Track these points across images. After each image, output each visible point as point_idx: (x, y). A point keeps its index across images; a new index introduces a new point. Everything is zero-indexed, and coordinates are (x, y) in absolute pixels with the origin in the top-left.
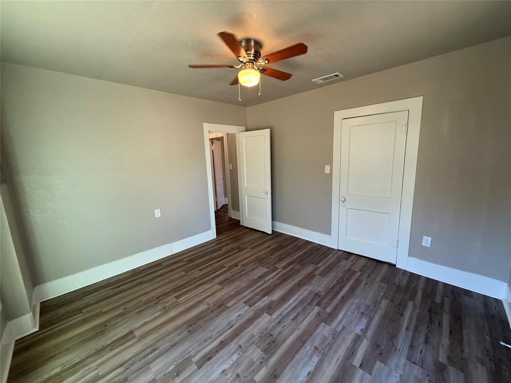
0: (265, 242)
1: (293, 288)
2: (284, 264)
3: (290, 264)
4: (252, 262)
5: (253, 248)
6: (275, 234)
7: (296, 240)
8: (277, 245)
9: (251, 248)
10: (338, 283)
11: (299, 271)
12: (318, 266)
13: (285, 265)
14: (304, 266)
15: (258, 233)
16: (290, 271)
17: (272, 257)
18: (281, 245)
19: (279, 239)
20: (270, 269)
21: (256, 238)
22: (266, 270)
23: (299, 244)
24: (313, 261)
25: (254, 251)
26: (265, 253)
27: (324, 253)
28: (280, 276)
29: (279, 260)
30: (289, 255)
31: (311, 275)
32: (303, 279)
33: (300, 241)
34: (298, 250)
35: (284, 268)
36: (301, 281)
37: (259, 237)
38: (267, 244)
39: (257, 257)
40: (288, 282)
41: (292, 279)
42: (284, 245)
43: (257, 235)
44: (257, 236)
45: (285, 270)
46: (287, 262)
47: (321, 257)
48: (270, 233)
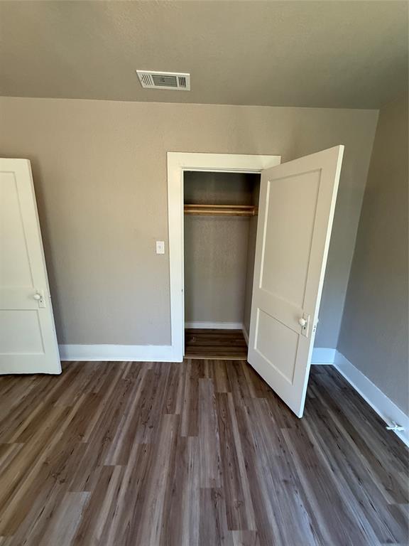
0: (53, 401)
1: (169, 513)
2: (118, 444)
3: (131, 438)
4: (38, 493)
5: (25, 437)
6: (72, 370)
7: (114, 368)
8: (83, 397)
9: (18, 441)
10: (223, 434)
11: (154, 446)
12: (177, 412)
13: (123, 447)
14: (156, 427)
15: (26, 382)
16: (139, 460)
17: (85, 439)
18: (92, 394)
19: (82, 380)
20: (93, 486)
21: (25, 399)
22: (85, 496)
23: (124, 377)
24: (165, 405)
25: (31, 447)
26: (64, 435)
27: (170, 379)
28: (126, 495)
29: (104, 439)
30: (117, 412)
31: (179, 443)
32: (172, 466)
33: (123, 367)
34: (128, 391)
35: (124, 460)
36: (171, 475)
37: (30, 394)
38: (60, 406)
39: (45, 463)
40: (150, 500)
41: (153, 485)
42: (97, 391)
43: (28, 388)
44: (26, 394)
45: (129, 464)
46: (123, 435)
47: (171, 390)
48: (57, 370)
